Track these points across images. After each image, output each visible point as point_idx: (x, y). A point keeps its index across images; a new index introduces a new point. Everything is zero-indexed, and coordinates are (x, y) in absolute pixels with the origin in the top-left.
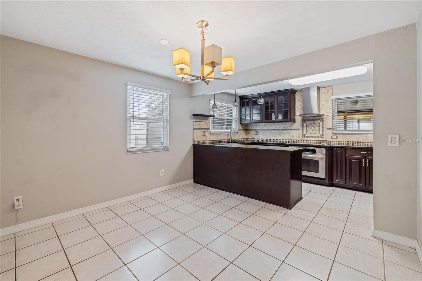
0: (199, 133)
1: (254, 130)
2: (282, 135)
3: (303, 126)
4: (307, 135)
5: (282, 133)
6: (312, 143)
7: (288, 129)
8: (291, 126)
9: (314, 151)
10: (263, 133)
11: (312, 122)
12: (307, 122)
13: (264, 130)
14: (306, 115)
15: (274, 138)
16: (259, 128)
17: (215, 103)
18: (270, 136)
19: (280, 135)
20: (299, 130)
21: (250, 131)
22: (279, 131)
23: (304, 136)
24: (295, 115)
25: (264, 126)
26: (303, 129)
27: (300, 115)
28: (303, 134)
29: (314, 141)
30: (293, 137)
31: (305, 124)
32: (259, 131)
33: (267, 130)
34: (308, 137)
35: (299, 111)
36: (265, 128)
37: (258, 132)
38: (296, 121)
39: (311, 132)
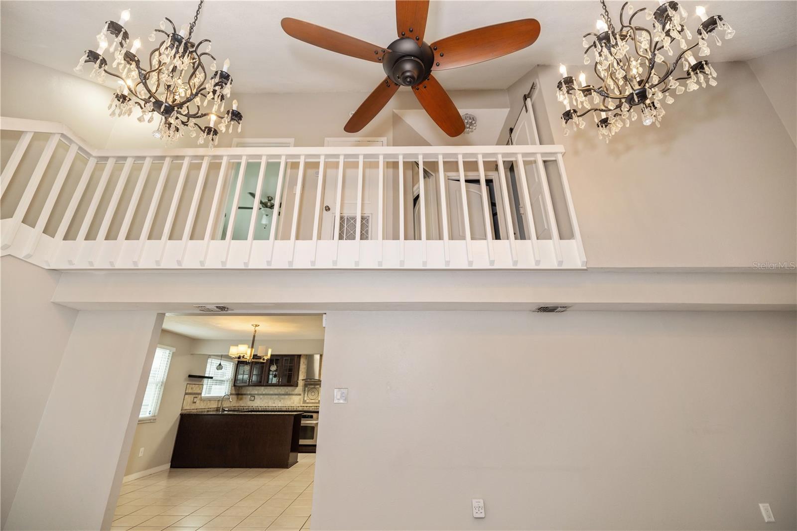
0: (189, 398)
1: (250, 394)
2: (282, 401)
3: (305, 390)
4: (307, 401)
5: (283, 399)
6: (311, 409)
7: (290, 395)
8: (293, 390)
9: (312, 417)
10: (261, 399)
11: (313, 386)
12: (309, 386)
13: (263, 395)
14: (308, 380)
15: (274, 405)
16: (256, 393)
17: (221, 363)
18: (268, 403)
19: (280, 401)
20: (300, 395)
21: (244, 396)
22: (280, 396)
23: (304, 402)
24: (298, 380)
25: (262, 390)
26: (304, 394)
27: (303, 380)
28: (304, 400)
29: (313, 407)
30: (293, 403)
31: (307, 389)
32: (256, 396)
33: (266, 394)
34: (308, 403)
35: (302, 376)
36: (264, 393)
37: (254, 397)
38: (299, 385)
39: (311, 397)
